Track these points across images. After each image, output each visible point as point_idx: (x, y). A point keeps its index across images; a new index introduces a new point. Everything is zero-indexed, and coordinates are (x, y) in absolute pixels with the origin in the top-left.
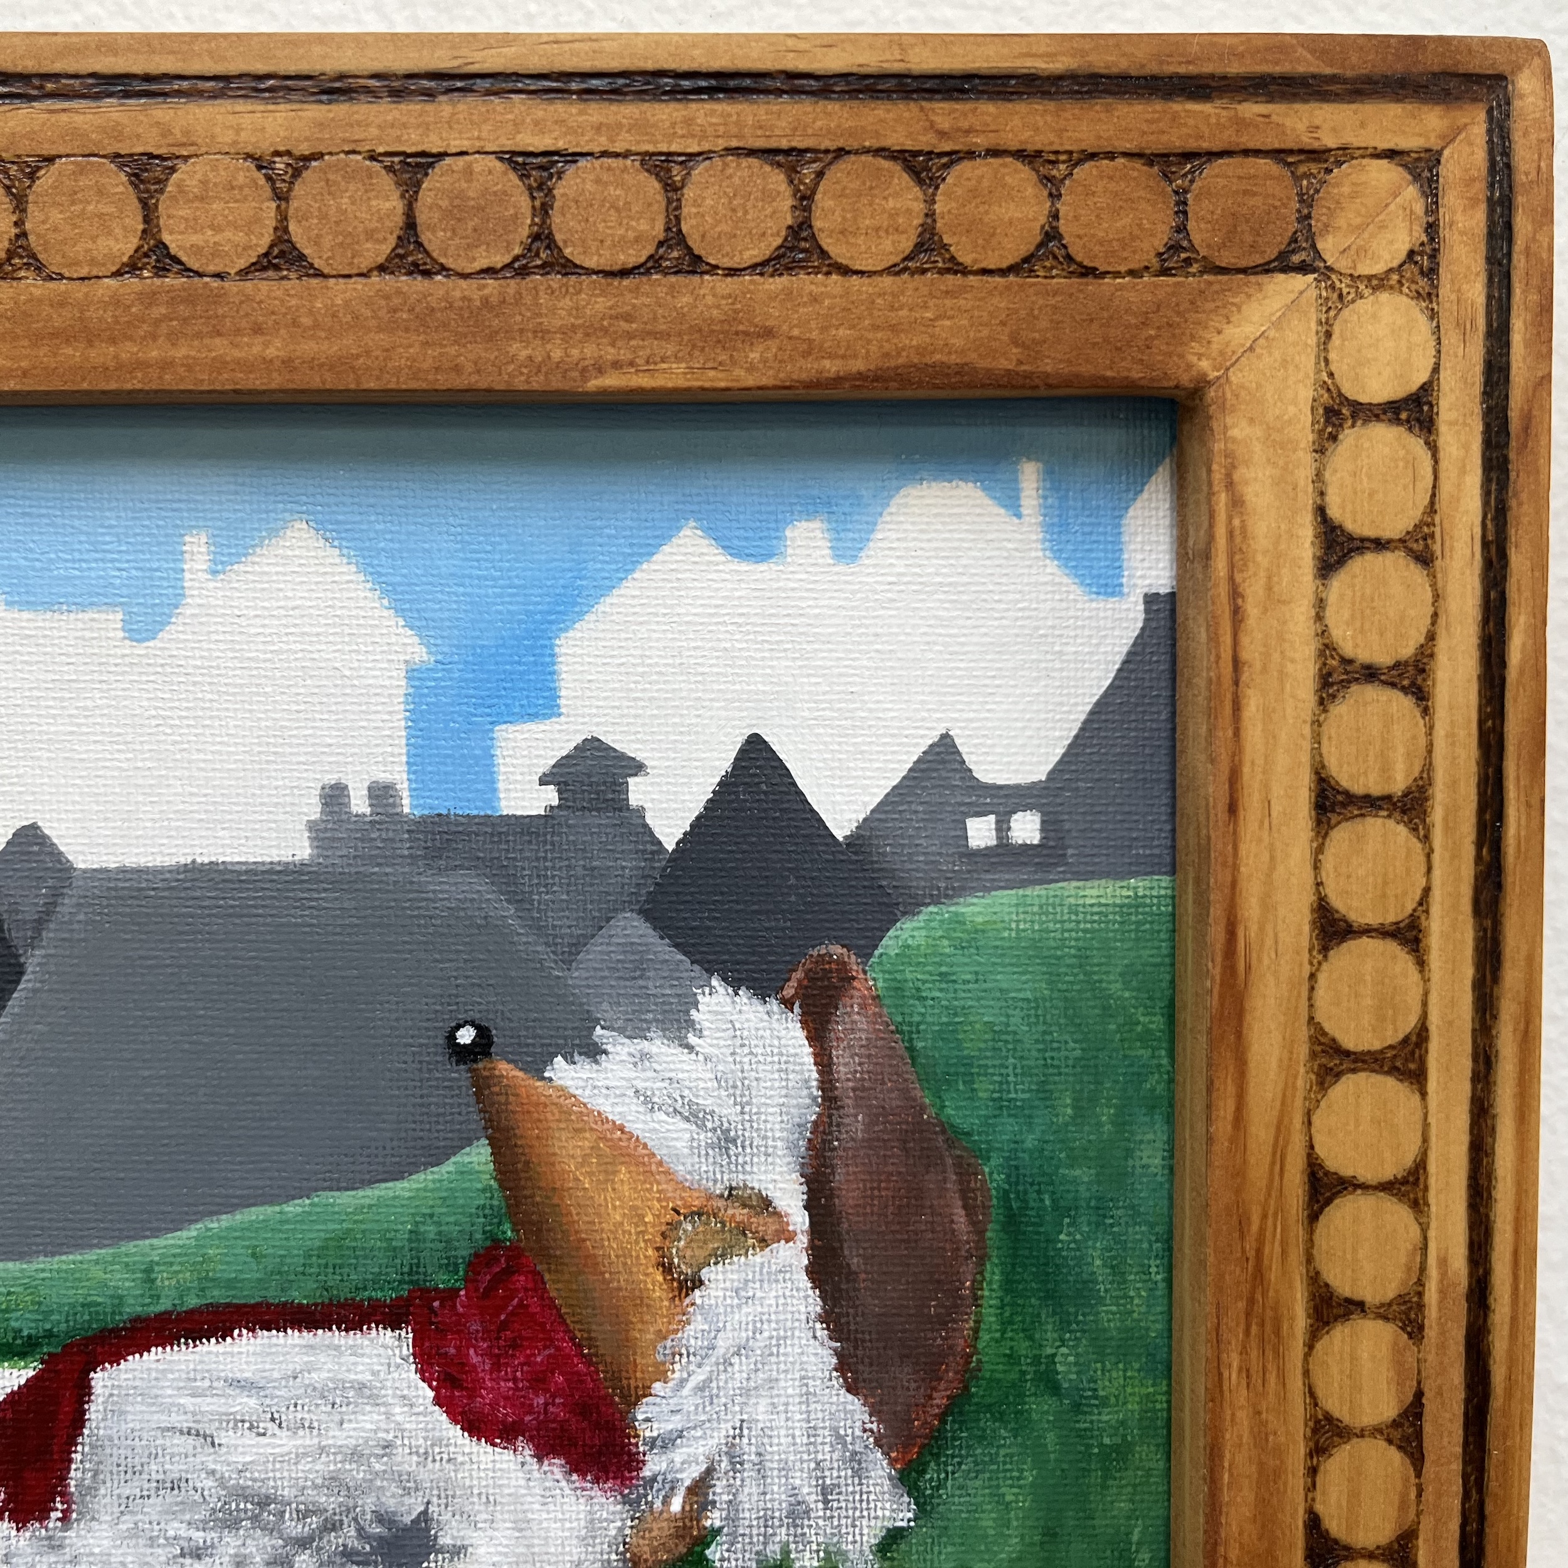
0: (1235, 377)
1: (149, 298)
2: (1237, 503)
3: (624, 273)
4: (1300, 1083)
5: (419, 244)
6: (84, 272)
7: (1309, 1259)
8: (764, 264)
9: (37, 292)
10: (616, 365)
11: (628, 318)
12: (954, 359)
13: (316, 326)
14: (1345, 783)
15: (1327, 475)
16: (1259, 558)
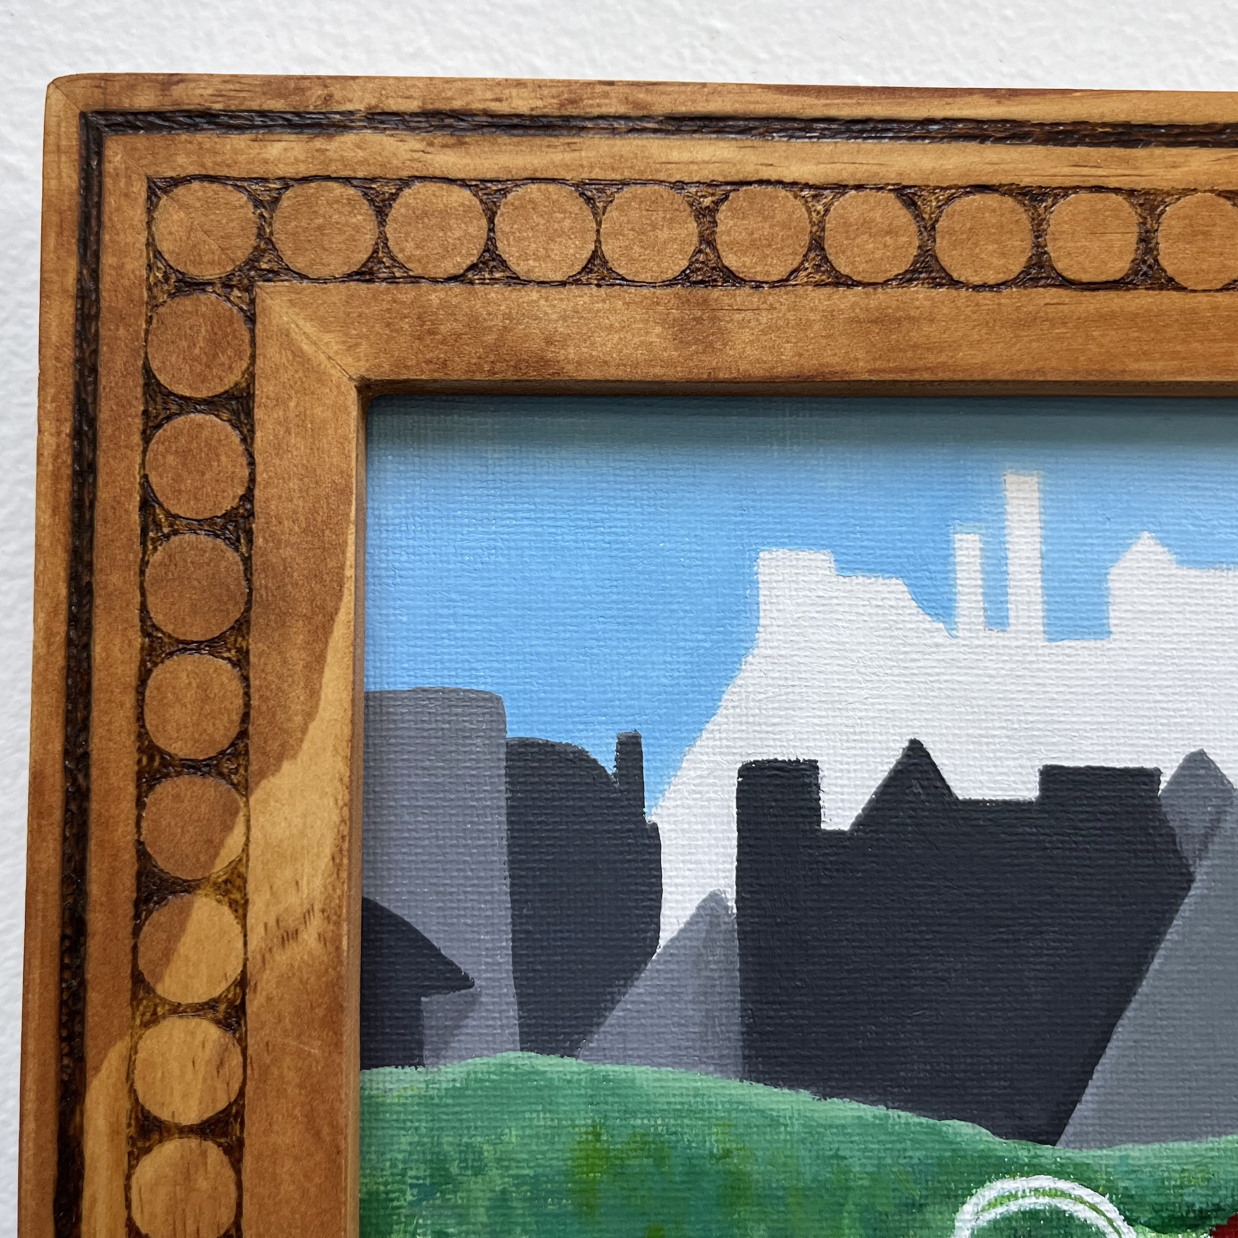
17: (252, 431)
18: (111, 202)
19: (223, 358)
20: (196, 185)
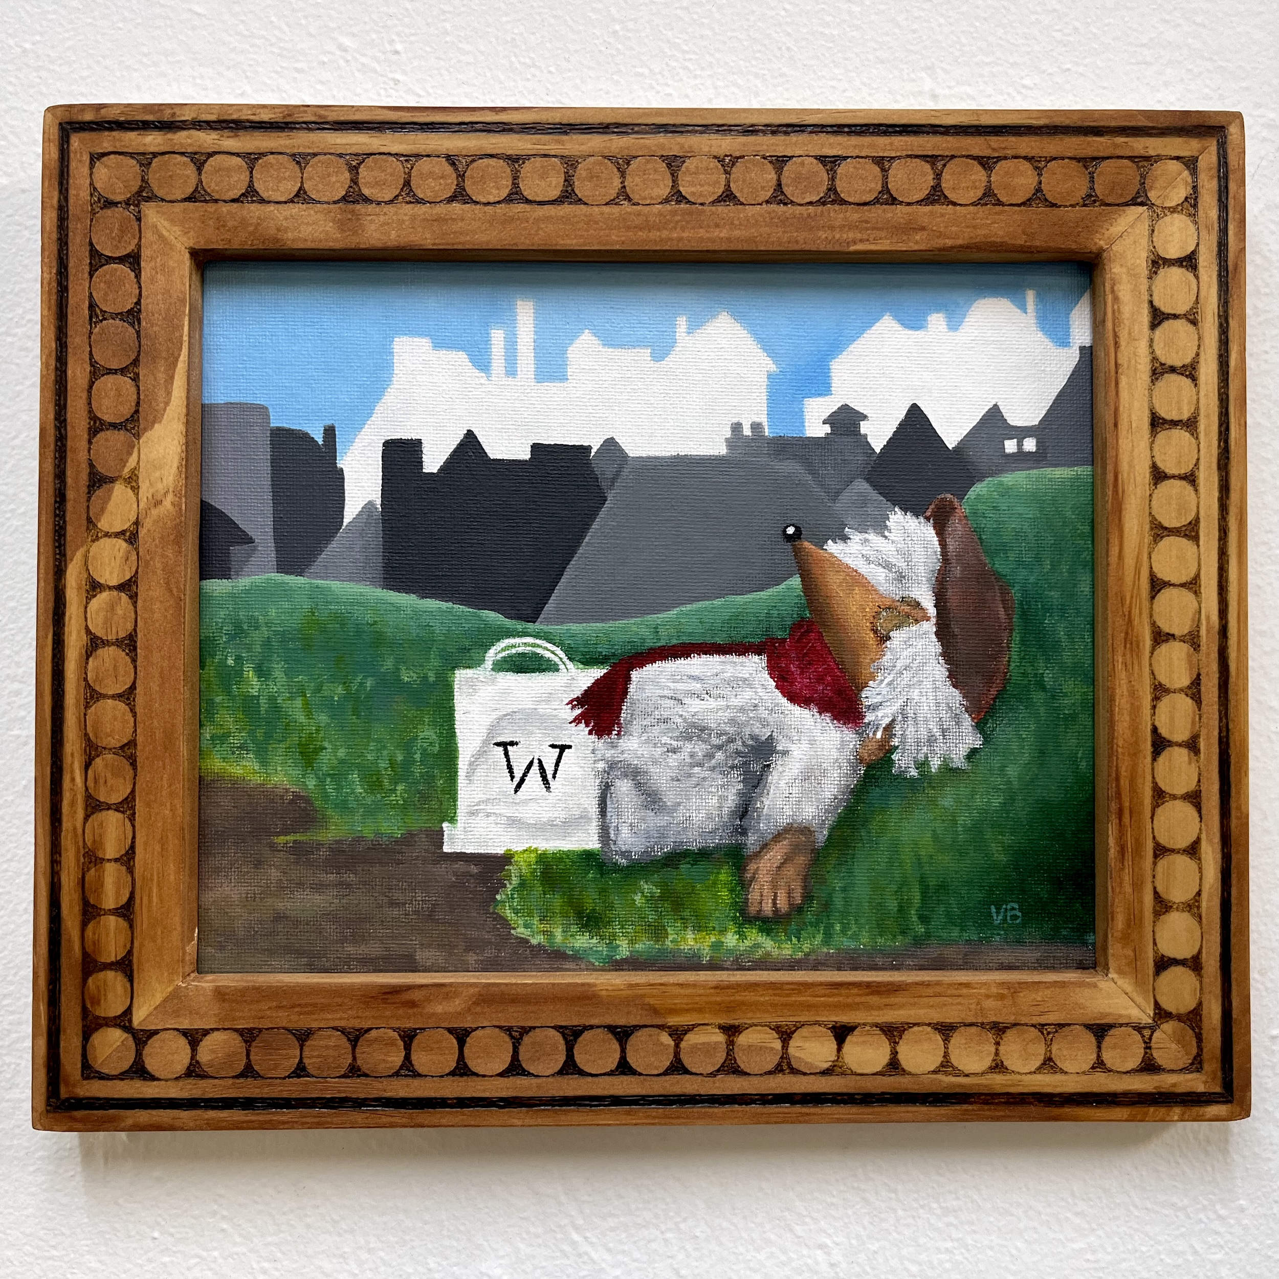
0: (1114, 248)
1: (674, 213)
2: (1116, 299)
3: (865, 204)
4: (1146, 540)
5: (782, 192)
6: (648, 202)
7: (1151, 616)
8: (922, 201)
9: (629, 210)
10: (861, 241)
11: (867, 222)
12: (998, 240)
13: (741, 224)
14: (1163, 415)
15: (1153, 287)
16: (1126, 321)
17: (140, 272)
18: (73, 164)
19: (126, 238)
20: (112, 156)
